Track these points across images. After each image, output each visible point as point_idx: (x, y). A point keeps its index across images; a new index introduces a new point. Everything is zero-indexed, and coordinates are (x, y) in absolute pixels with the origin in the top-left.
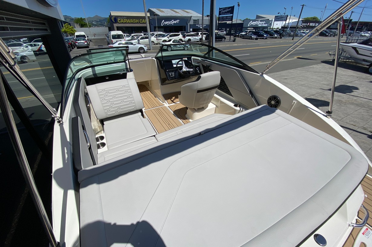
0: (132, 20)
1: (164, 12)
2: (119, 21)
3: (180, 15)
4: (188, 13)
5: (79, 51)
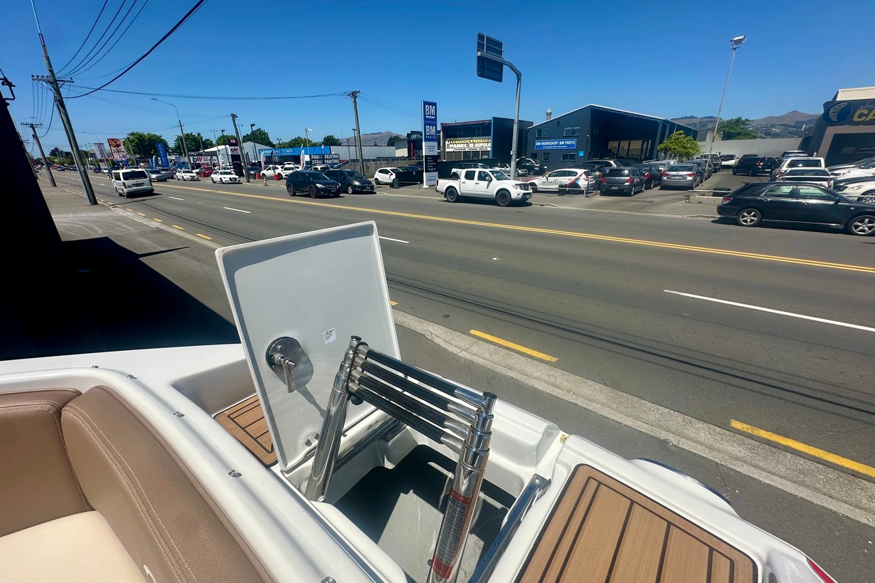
2: (861, 116)
5: (658, 196)
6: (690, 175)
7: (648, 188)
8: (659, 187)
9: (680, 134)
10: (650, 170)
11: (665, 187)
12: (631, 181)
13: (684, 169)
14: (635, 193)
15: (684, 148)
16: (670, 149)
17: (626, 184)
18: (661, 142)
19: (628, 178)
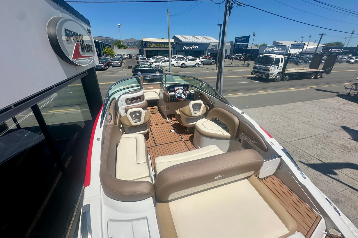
0: (159, 45)
1: (187, 38)
2: (149, 45)
3: (200, 41)
4: (208, 39)
5: (113, 70)
6: (119, 62)
7: (109, 67)
8: (111, 66)
9: (108, 47)
10: (106, 61)
11: (113, 67)
12: (104, 65)
13: (116, 60)
14: (106, 69)
15: (111, 52)
16: (107, 52)
17: (103, 66)
18: (102, 50)
19: (102, 64)
